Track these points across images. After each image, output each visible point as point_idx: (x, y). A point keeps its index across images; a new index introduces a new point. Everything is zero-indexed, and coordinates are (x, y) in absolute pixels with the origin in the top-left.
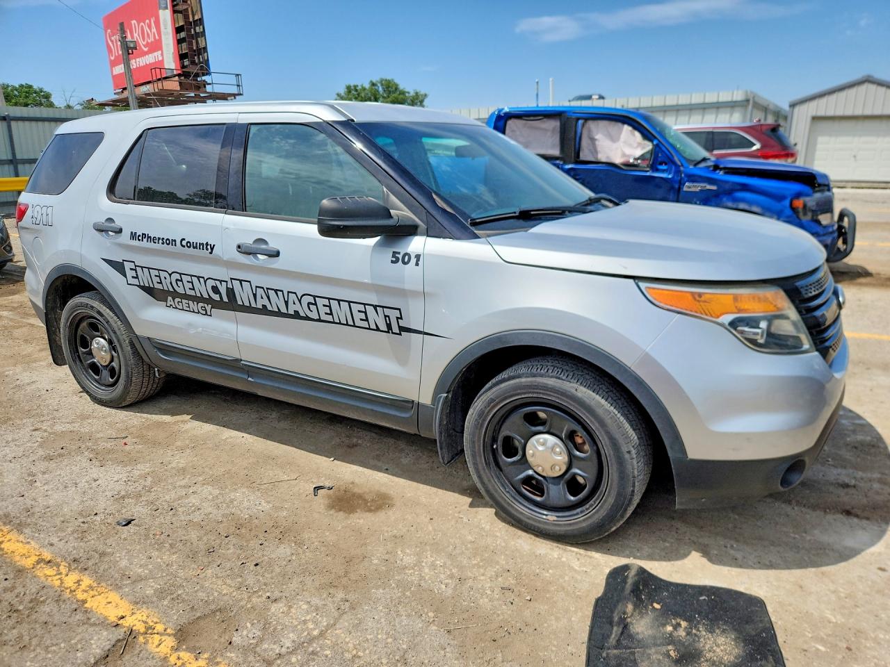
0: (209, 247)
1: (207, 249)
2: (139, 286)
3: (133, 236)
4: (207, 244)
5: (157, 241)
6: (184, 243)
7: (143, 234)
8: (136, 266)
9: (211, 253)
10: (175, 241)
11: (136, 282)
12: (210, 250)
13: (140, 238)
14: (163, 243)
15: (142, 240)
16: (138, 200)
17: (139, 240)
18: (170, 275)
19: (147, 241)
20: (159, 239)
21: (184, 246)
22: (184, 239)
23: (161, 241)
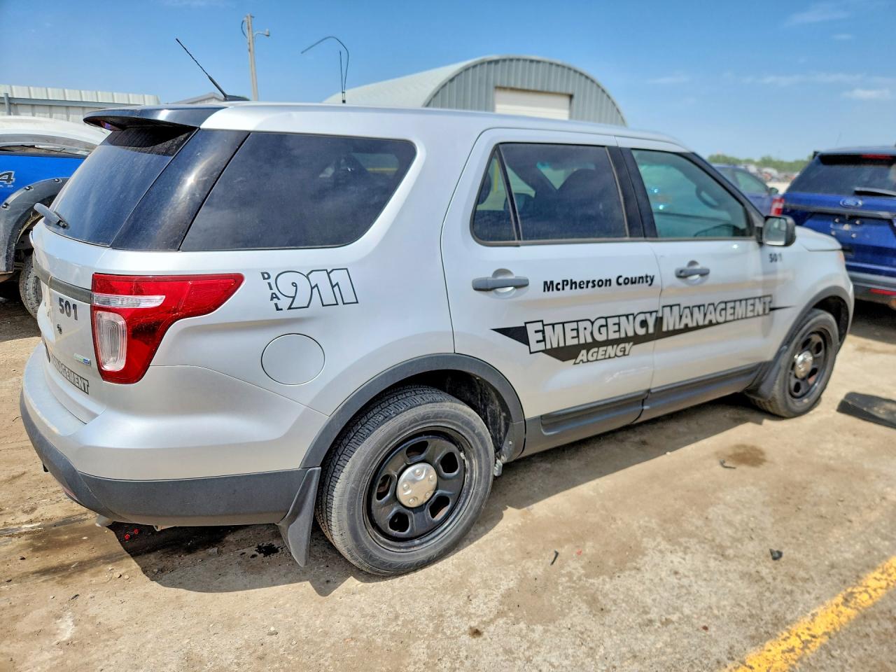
0: (649, 279)
1: (647, 282)
2: (545, 351)
3: (548, 286)
4: (647, 277)
5: (585, 286)
6: (621, 280)
7: (563, 281)
8: (544, 325)
9: (650, 285)
10: (610, 280)
11: (541, 346)
12: (649, 282)
13: (560, 287)
14: (594, 286)
15: (563, 289)
16: (525, 239)
17: (558, 290)
18: (592, 323)
19: (571, 288)
20: (588, 282)
21: (620, 284)
22: (621, 276)
23: (590, 285)
